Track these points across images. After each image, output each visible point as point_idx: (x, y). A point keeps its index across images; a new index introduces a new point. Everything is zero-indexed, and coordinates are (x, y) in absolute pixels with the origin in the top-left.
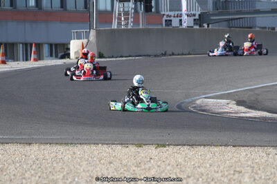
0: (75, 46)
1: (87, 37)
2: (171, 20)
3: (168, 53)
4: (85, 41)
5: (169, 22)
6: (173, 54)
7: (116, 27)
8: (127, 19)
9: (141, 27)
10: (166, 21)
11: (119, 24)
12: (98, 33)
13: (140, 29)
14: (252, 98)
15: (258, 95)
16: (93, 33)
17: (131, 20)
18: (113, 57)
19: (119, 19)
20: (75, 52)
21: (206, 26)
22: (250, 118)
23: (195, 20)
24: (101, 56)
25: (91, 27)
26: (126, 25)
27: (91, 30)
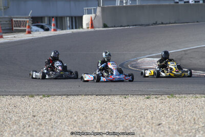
0: (86, 19)
1: (95, 12)
3: (158, 22)
4: (93, 15)
6: (162, 23)
7: (119, 5)
9: (137, 4)
11: (121, 2)
12: (103, 9)
13: (137, 6)
14: (179, 57)
15: (186, 54)
16: (99, 10)
18: (115, 27)
20: (87, 24)
24: (105, 26)
25: (99, 5)
26: (126, 3)
27: (98, 7)
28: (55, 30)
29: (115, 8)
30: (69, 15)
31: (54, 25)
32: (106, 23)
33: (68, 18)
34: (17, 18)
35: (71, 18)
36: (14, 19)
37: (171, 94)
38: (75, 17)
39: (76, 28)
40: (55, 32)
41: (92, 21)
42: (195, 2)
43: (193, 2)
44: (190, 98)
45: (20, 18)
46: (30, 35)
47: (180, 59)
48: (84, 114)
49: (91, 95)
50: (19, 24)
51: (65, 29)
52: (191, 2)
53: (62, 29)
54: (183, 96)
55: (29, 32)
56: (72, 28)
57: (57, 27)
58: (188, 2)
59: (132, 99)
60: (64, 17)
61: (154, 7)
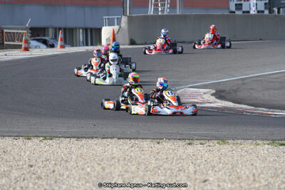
0: (106, 32)
1: (119, 24)
2: (241, 5)
4: (116, 28)
5: (239, 7)
7: (152, 13)
8: (163, 5)
9: (178, 13)
10: (236, 5)
11: (156, 10)
12: (130, 19)
13: (177, 15)
16: (124, 20)
17: (167, 6)
18: (146, 44)
19: (156, 5)
20: (107, 40)
21: (276, 9)
22: (211, 108)
23: (265, 4)
24: (132, 43)
25: (124, 13)
26: (163, 11)
27: (123, 17)
28: (62, 47)
29: (147, 18)
30: (82, 26)
31: (61, 40)
32: (133, 38)
33: (81, 30)
34: (9, 29)
35: (86, 30)
36: (5, 31)
37: (222, 139)
38: (91, 29)
39: (92, 45)
40: (63, 50)
41: (114, 35)
42: (258, 12)
43: (256, 12)
44: (248, 146)
45: (14, 29)
46: (27, 53)
47: (236, 91)
48: (100, 164)
49: (111, 138)
50: (12, 37)
51: (76, 46)
52: (252, 12)
53: (73, 46)
54: (239, 141)
55: (26, 49)
56: (87, 45)
57: (65, 42)
58: (248, 12)
59: (167, 145)
60: (76, 29)
61: (201, 17)
